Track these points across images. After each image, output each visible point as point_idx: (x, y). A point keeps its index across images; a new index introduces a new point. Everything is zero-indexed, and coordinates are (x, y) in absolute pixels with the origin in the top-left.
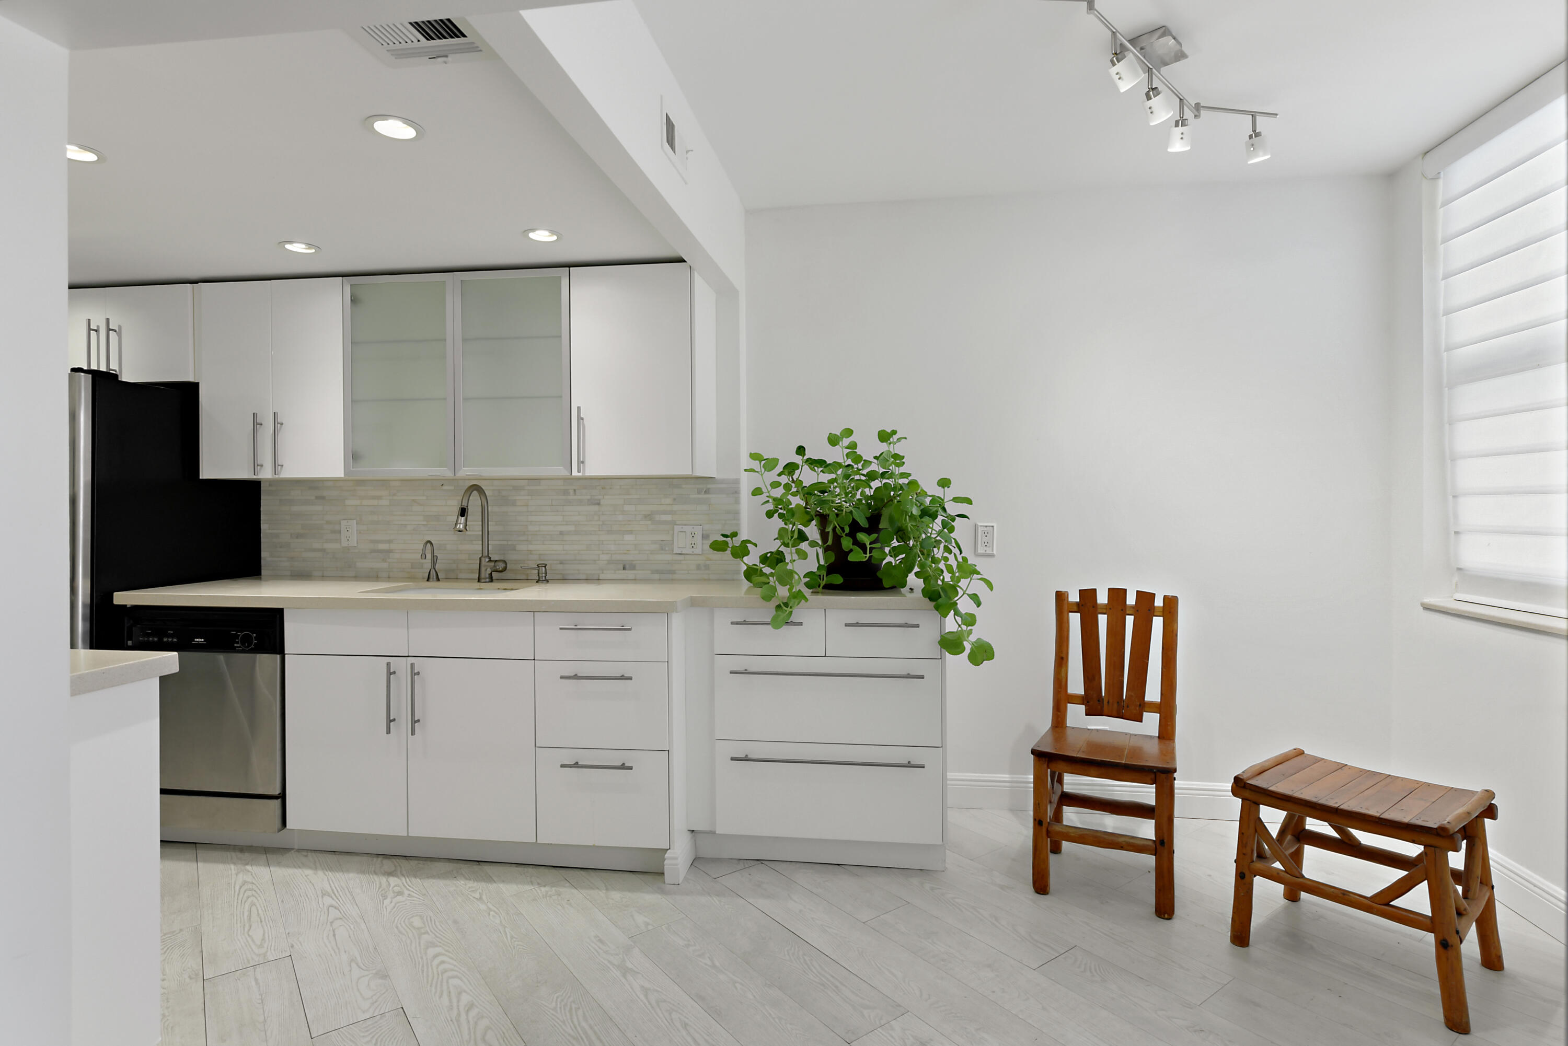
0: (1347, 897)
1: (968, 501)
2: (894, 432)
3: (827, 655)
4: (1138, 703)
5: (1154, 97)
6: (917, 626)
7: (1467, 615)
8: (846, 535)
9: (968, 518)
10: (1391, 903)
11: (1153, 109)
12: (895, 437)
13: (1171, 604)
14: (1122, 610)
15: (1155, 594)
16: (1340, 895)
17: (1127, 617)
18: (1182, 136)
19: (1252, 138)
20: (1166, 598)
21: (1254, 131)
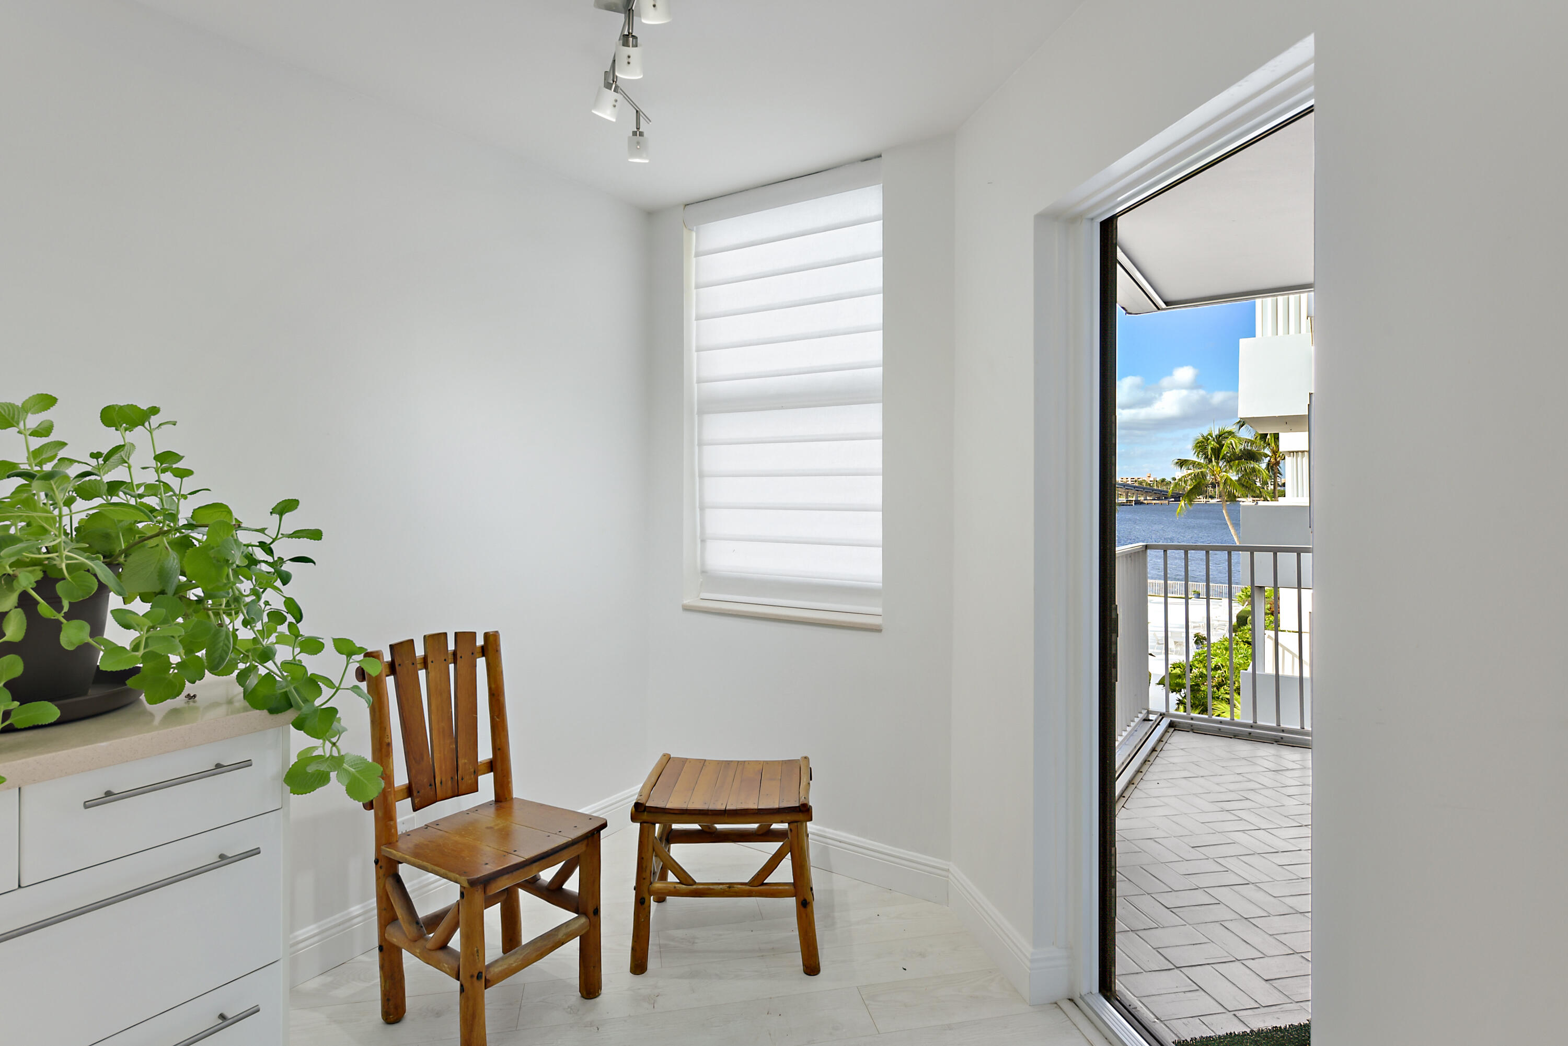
0: (733, 889)
1: (316, 535)
2: (154, 411)
3: (22, 885)
4: (473, 770)
5: (632, 47)
6: (248, 763)
7: (730, 613)
8: (68, 617)
9: (314, 563)
10: (765, 882)
11: (631, 60)
12: (155, 420)
13: (492, 640)
14: (445, 660)
15: (475, 633)
16: (727, 889)
17: (450, 665)
18: (615, 103)
19: (636, 135)
20: (486, 636)
21: (638, 129)
